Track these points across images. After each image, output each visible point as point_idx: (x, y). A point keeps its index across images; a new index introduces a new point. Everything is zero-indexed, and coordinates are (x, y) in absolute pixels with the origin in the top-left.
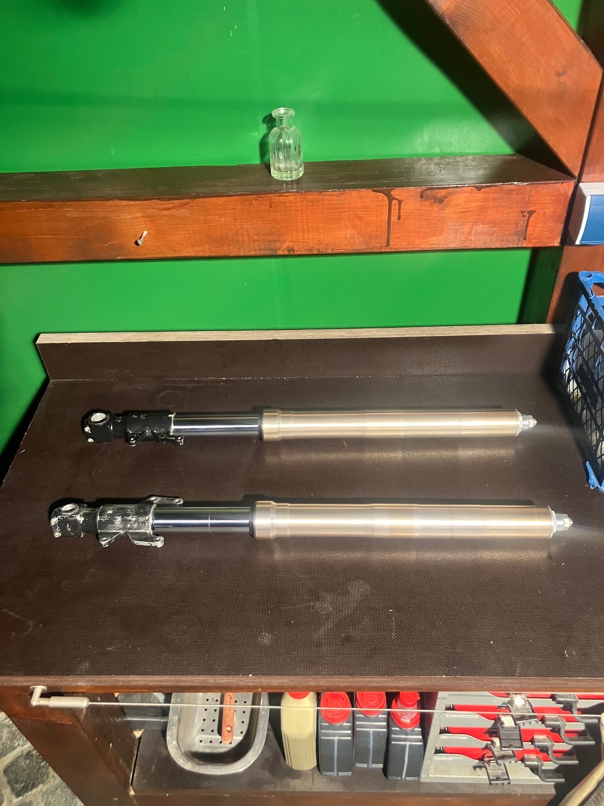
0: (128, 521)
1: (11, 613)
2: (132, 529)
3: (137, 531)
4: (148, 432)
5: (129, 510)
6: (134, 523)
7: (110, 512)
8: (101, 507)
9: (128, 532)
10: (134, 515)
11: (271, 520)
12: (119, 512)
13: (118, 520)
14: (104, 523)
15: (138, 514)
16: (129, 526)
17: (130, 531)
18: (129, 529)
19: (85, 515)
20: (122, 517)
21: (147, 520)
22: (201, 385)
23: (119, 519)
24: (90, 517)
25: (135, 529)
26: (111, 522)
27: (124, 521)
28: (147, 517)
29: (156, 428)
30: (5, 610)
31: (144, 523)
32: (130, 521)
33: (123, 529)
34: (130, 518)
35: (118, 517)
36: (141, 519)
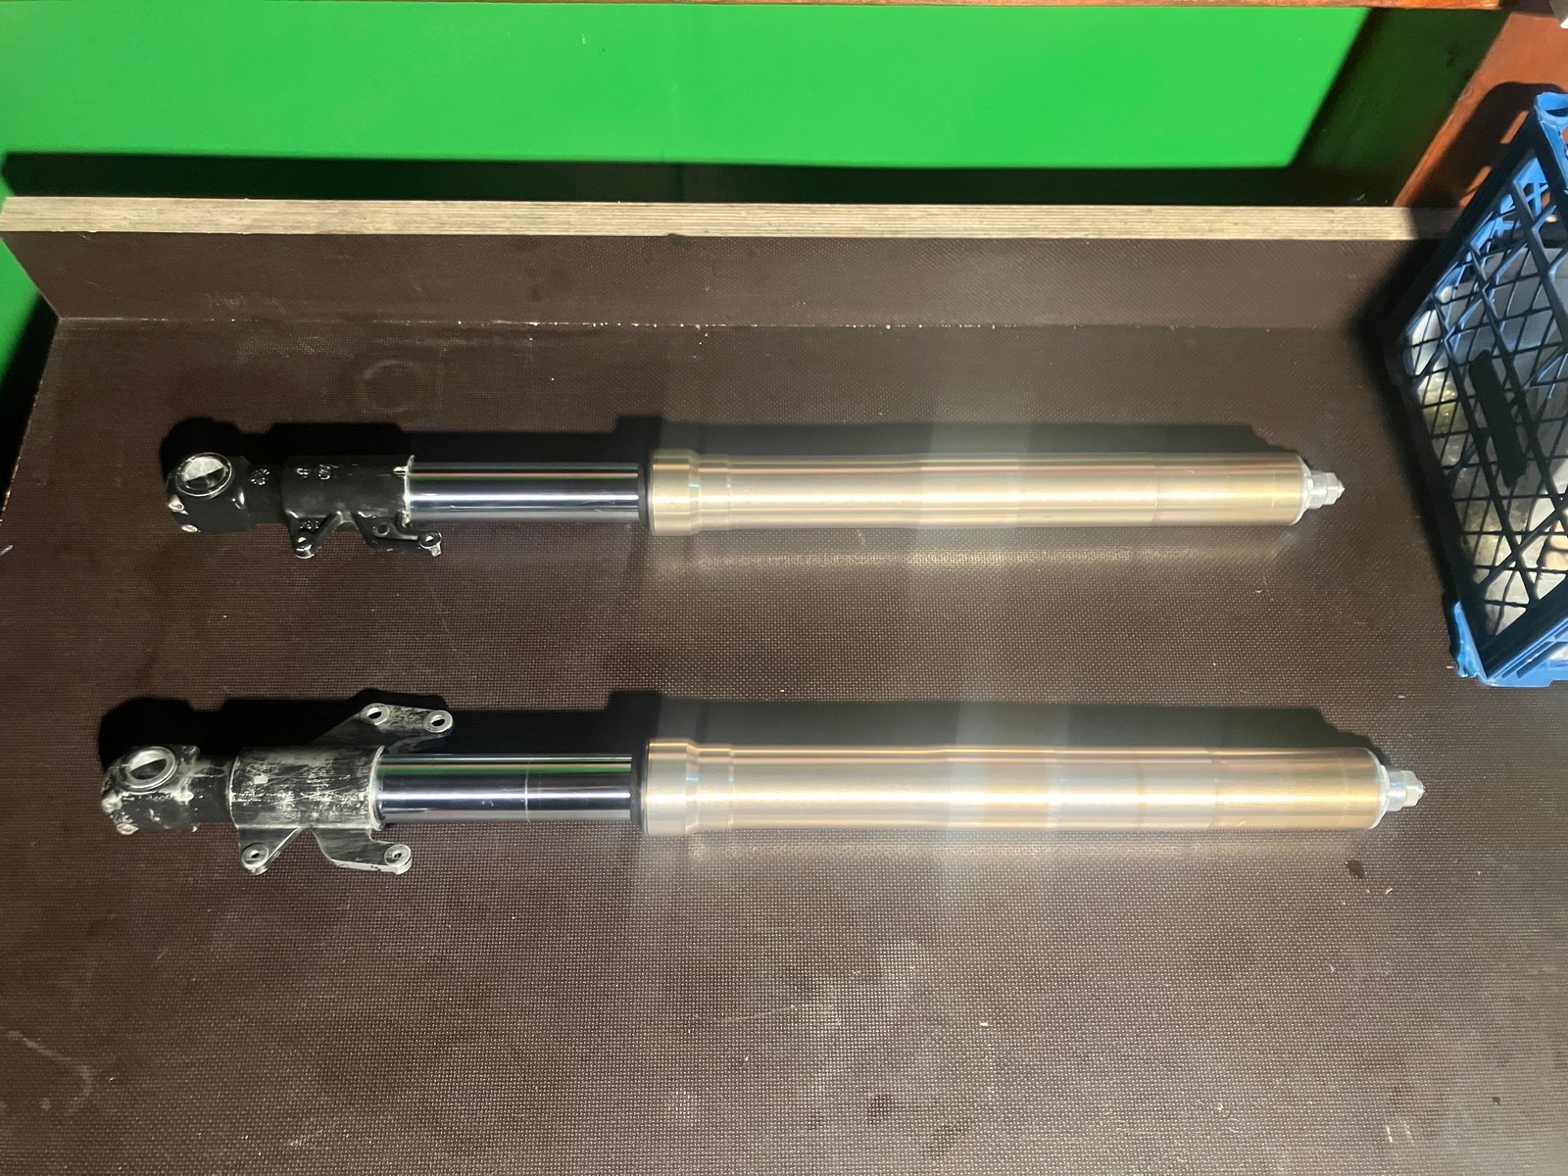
0: (311, 803)
1: (31, 1044)
2: (323, 822)
3: (340, 826)
4: (342, 517)
5: (312, 776)
6: (328, 810)
7: (261, 780)
8: (237, 764)
9: (315, 829)
10: (326, 789)
11: (687, 794)
12: (285, 781)
13: (284, 803)
14: (247, 809)
15: (336, 785)
16: (315, 815)
17: (321, 826)
18: (318, 821)
19: (195, 785)
20: (296, 794)
21: (362, 803)
22: (475, 342)
23: (286, 799)
24: (209, 790)
25: (332, 822)
26: (266, 806)
27: (303, 806)
28: (361, 795)
29: (364, 506)
30: (15, 1034)
31: (354, 808)
32: (318, 803)
33: (301, 822)
34: (316, 796)
35: (284, 795)
36: (347, 799)
